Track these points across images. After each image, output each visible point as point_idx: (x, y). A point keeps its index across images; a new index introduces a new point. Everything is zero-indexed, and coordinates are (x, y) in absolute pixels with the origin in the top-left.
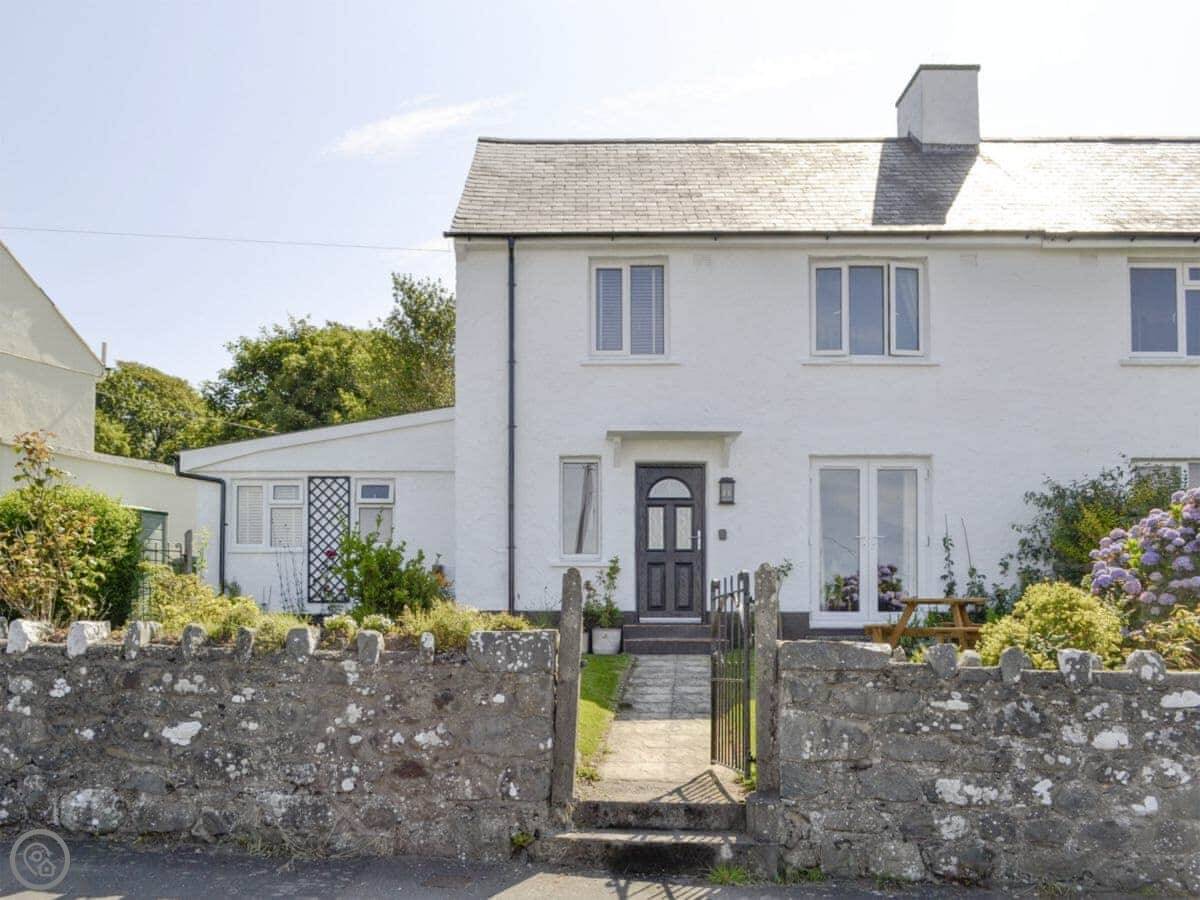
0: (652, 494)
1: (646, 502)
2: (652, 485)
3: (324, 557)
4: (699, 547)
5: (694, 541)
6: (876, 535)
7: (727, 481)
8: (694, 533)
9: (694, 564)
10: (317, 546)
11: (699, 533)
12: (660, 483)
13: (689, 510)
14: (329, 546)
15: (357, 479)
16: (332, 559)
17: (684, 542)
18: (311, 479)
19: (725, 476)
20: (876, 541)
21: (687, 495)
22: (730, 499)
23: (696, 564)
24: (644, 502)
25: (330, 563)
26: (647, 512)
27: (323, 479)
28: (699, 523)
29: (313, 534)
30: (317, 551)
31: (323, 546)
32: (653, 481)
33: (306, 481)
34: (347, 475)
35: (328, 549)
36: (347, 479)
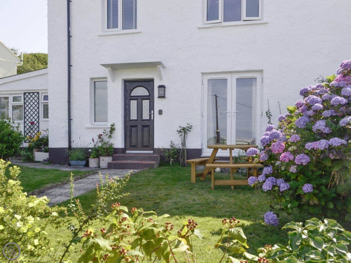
0: (132, 94)
1: (129, 98)
2: (132, 90)
3: (30, 124)
4: (152, 119)
5: (150, 115)
6: (235, 111)
7: (162, 87)
8: (150, 112)
9: (150, 126)
10: (27, 120)
11: (152, 111)
12: (136, 89)
13: (148, 101)
14: (31, 120)
15: (42, 93)
16: (33, 125)
17: (146, 116)
18: (25, 94)
19: (161, 84)
20: (235, 114)
21: (147, 94)
22: (163, 96)
23: (151, 127)
24: (128, 98)
25: (32, 127)
26: (130, 103)
27: (29, 93)
28: (152, 107)
29: (26, 115)
30: (27, 122)
31: (30, 120)
32: (132, 88)
33: (23, 94)
34: (38, 91)
35: (32, 121)
36: (38, 93)
